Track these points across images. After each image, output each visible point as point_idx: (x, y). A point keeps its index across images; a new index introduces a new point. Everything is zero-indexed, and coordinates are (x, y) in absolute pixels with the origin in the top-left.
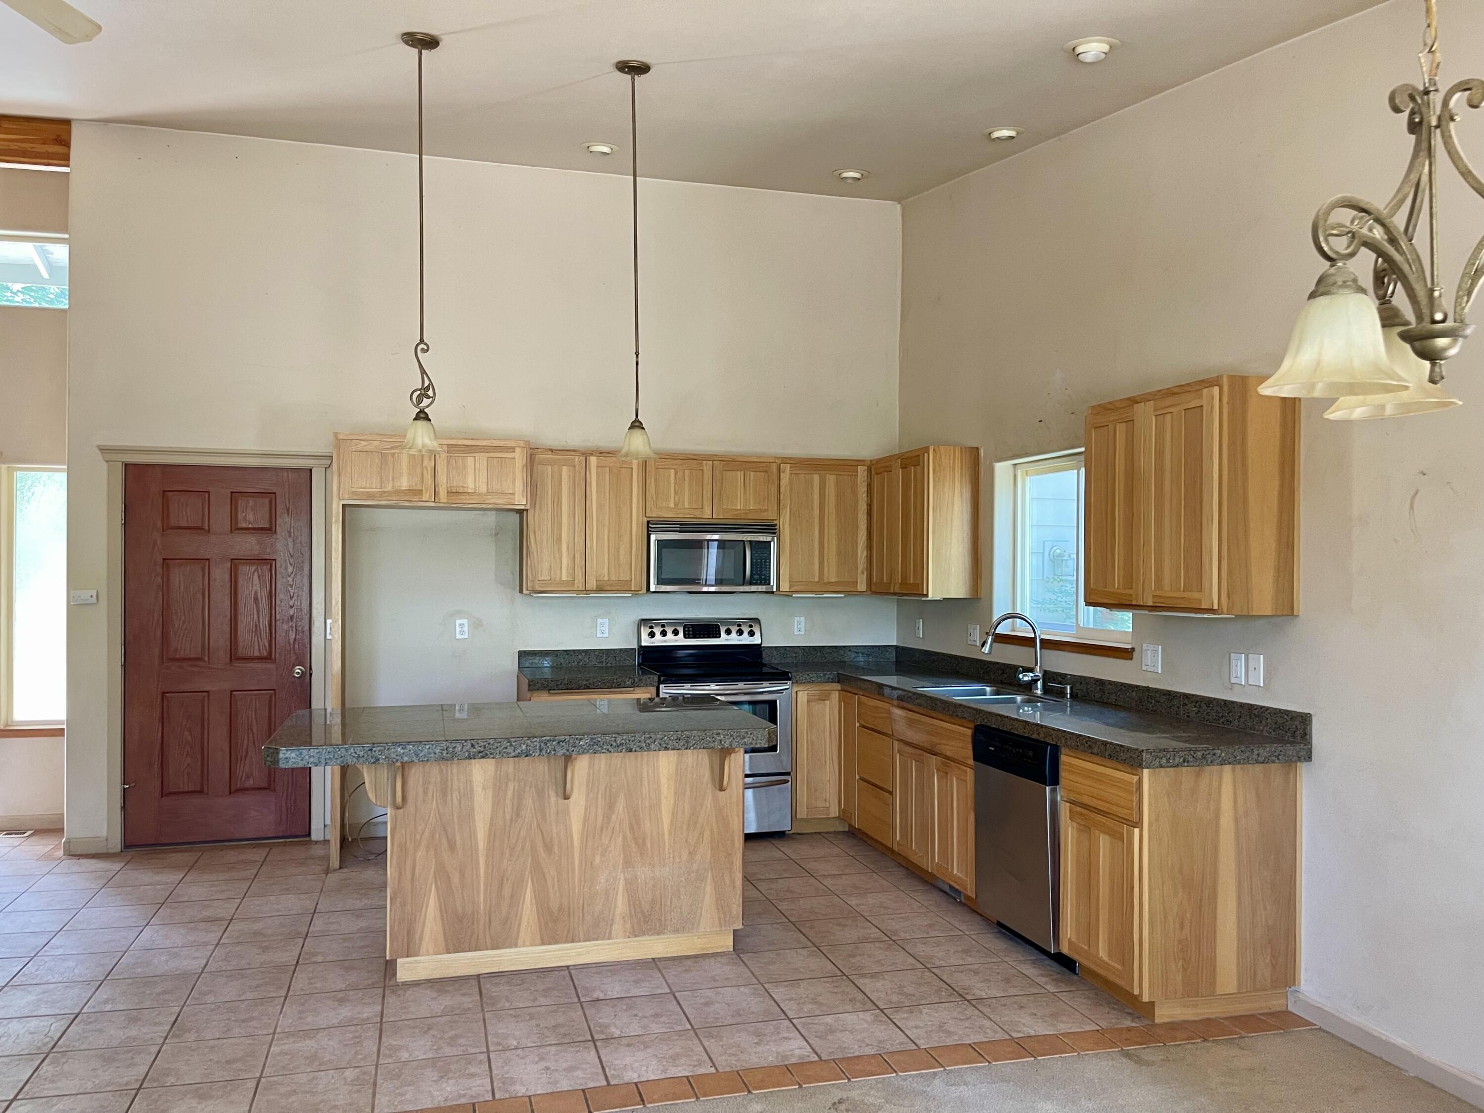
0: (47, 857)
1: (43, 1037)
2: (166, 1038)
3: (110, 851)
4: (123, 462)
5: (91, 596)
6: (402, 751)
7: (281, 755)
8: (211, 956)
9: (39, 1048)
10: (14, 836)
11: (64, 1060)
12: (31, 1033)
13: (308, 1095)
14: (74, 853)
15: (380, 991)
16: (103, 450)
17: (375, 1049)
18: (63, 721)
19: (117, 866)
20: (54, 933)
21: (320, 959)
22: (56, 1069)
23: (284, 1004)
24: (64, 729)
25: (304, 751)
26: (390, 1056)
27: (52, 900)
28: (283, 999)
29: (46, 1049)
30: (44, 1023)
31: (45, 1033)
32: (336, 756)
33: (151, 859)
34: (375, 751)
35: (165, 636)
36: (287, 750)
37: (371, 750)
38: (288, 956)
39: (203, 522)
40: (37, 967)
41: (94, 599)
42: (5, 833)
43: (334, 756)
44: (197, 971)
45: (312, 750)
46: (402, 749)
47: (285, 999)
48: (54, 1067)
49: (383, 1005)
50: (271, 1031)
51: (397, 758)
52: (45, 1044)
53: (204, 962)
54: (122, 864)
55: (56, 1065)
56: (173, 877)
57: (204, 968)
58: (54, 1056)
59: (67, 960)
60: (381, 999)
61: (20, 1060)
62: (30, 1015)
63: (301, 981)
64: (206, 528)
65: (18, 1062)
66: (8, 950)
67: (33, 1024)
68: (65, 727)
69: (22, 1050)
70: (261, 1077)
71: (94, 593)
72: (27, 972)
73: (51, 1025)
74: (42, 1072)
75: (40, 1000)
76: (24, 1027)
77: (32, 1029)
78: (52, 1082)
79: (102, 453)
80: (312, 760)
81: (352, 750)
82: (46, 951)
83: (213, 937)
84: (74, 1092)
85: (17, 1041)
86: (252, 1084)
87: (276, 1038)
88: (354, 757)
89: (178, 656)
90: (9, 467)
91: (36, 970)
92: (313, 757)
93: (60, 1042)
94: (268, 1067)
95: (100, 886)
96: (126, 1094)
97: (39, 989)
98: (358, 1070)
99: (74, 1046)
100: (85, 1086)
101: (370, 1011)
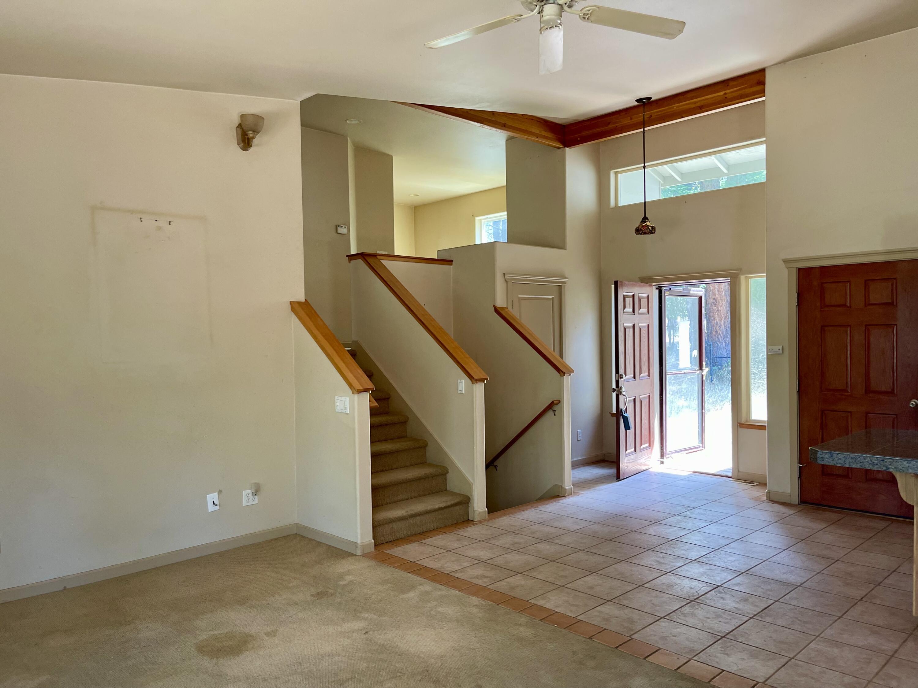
0: (757, 499)
1: (695, 592)
2: (755, 615)
3: (792, 503)
4: (796, 268)
5: (779, 350)
6: (907, 465)
7: (818, 455)
8: (811, 578)
9: (689, 597)
10: (747, 484)
11: (697, 607)
12: (691, 588)
13: (813, 681)
14: (772, 499)
15: (905, 636)
16: (785, 261)
17: (876, 671)
18: (765, 421)
19: (791, 512)
20: (735, 540)
21: (878, 601)
22: (691, 610)
23: (836, 621)
24: (766, 426)
25: (834, 454)
26: (883, 680)
27: (745, 522)
28: (837, 618)
29: (692, 599)
30: (700, 585)
31: (697, 590)
32: (857, 461)
33: (814, 512)
34: (886, 462)
35: (823, 374)
36: (823, 452)
37: (883, 460)
38: (857, 593)
39: (846, 301)
40: (714, 555)
41: (781, 351)
42: (744, 481)
43: (855, 461)
44: (797, 585)
45: (840, 455)
46: (908, 463)
47: (838, 619)
48: (690, 609)
49: (901, 645)
50: (817, 634)
51: (903, 469)
52: (693, 596)
53: (805, 580)
54: (795, 512)
55: (691, 608)
56: (817, 526)
57: (802, 584)
58: (694, 604)
59: (731, 556)
60: (902, 641)
61: (677, 599)
62: (696, 578)
63: (855, 613)
64: (848, 305)
65: (675, 600)
66: (707, 543)
67: (695, 583)
68: (766, 425)
69: (682, 595)
70: (793, 658)
71: (780, 347)
72: (708, 557)
73: (703, 587)
74: (683, 609)
75: (705, 573)
76: (690, 583)
77: (692, 586)
78: (685, 616)
79: (784, 263)
80: (840, 461)
81: (868, 459)
82: (725, 548)
83: (818, 568)
84: (691, 626)
85: (682, 590)
86: (785, 660)
87: (817, 639)
88: (870, 464)
89: (831, 388)
90: (746, 277)
91: (713, 557)
92: (840, 459)
93: (701, 597)
94: (801, 654)
95: (775, 521)
96: (715, 637)
97: (708, 567)
98: (855, 679)
99: (706, 602)
100: (698, 624)
101: (889, 646)
